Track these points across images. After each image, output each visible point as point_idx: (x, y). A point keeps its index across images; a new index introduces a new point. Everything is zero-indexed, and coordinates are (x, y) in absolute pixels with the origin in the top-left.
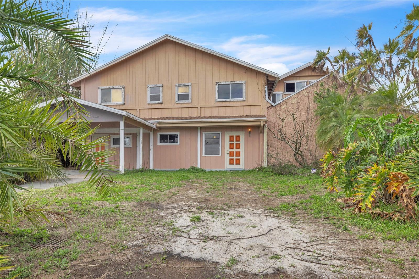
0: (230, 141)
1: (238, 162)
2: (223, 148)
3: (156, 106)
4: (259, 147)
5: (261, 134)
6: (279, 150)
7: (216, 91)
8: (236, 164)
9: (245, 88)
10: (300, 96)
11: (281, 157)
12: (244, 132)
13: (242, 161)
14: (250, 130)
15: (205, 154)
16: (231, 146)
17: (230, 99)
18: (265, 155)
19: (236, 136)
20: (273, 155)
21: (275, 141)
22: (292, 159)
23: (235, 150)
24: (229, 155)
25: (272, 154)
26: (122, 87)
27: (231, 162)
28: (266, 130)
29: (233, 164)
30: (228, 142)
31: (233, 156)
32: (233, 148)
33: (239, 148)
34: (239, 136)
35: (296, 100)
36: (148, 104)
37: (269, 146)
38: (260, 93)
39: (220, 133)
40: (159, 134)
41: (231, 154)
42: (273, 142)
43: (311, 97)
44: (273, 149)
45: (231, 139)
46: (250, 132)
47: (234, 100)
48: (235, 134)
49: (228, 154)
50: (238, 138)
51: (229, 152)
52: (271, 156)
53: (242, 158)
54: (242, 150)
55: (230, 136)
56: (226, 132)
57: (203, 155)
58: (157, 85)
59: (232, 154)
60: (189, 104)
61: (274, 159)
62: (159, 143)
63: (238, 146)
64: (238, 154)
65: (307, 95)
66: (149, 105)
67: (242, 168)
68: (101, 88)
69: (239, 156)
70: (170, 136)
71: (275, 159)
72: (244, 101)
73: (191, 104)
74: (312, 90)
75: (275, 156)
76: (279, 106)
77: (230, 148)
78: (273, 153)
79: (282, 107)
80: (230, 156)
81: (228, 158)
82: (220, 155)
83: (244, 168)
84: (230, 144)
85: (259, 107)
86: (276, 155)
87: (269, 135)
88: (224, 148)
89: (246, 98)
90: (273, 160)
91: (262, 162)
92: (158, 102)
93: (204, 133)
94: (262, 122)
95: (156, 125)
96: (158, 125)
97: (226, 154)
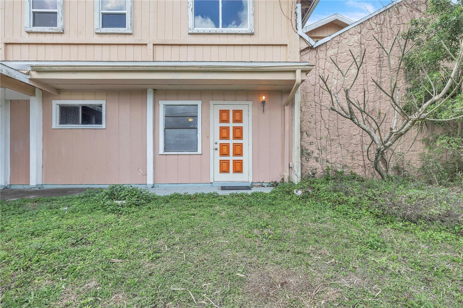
0: (222, 121)
1: (238, 168)
3: (48, 39)
4: (283, 135)
5: (287, 108)
6: (323, 141)
7: (190, 9)
8: (236, 171)
9: (253, 6)
10: (364, 30)
11: (329, 157)
12: (250, 103)
13: (247, 166)
14: (264, 98)
15: (165, 149)
16: (224, 134)
17: (220, 29)
18: (296, 153)
19: (235, 112)
20: (313, 152)
21: (315, 123)
22: (350, 161)
23: (231, 141)
24: (218, 152)
25: (309, 151)
27: (224, 169)
28: (298, 98)
29: (227, 171)
30: (215, 125)
31: (227, 154)
32: (227, 138)
33: (241, 138)
34: (240, 112)
35: (357, 38)
36: (29, 33)
37: (305, 133)
38: (285, 19)
39: (199, 103)
40: (55, 105)
41: (224, 151)
42: (312, 125)
43: (386, 34)
44: (311, 139)
45: (224, 116)
46: (264, 102)
47: (230, 30)
48: (231, 106)
49: (216, 149)
50: (238, 116)
51: (218, 146)
52: (308, 154)
53: (247, 158)
54: (247, 142)
55: (221, 112)
56: (212, 103)
57: (161, 151)
59: (225, 151)
60: (127, 36)
61: (315, 161)
62: (55, 123)
63: (238, 133)
64: (239, 150)
65: (379, 29)
66: (30, 35)
67: (247, 180)
69: (241, 154)
70: (85, 108)
71: (317, 161)
72: (252, 34)
73: (132, 36)
74: (388, 19)
75: (315, 155)
76: (323, 48)
77: (222, 138)
78: (312, 148)
79: (331, 52)
80: (222, 154)
81: (216, 158)
82: (199, 152)
83: (251, 181)
84: (221, 128)
85: (283, 49)
86: (317, 151)
87: (303, 110)
88: (208, 137)
89: (255, 28)
90: (313, 163)
91: (290, 168)
92: (53, 28)
93: (162, 104)
94: (298, 72)
95: (28, 74)
96: (35, 75)
97: (212, 150)
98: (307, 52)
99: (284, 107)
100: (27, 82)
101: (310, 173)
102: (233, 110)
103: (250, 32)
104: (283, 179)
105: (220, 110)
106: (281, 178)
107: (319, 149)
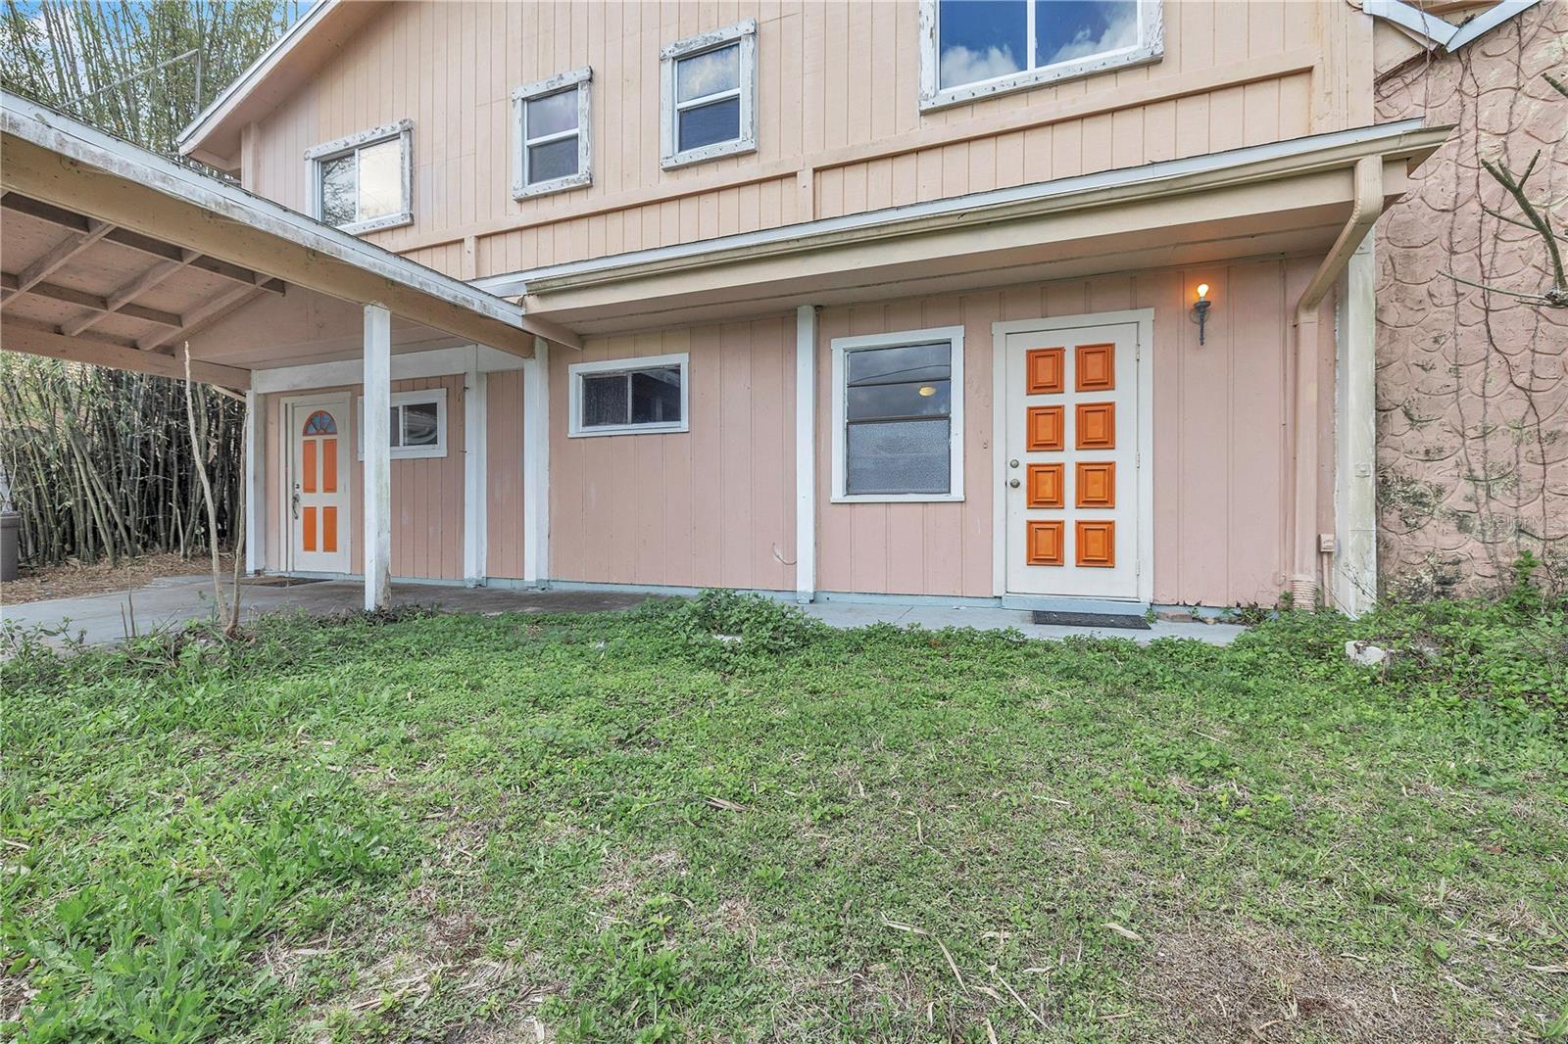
0: (1034, 388)
1: (1096, 549)
2: (981, 442)
3: (561, 208)
4: (1291, 428)
5: (1309, 321)
6: (1500, 444)
7: (925, 34)
8: (1085, 560)
11: (1530, 512)
12: (1146, 316)
13: (1133, 543)
14: (1203, 290)
15: (848, 485)
16: (1043, 430)
17: (1034, 73)
18: (1355, 496)
19: (1083, 352)
20: (1440, 491)
21: (1456, 370)
23: (1070, 457)
24: (1021, 495)
25: (1419, 488)
26: (399, 128)
27: (1043, 549)
28: (1364, 272)
29: (1056, 560)
30: (1012, 401)
31: (1057, 502)
32: (1056, 445)
33: (1107, 442)
34: (1106, 351)
36: (520, 201)
37: (1398, 416)
39: (955, 334)
40: (576, 372)
41: (1042, 488)
42: (1440, 377)
44: (1431, 436)
45: (1042, 373)
46: (1202, 308)
47: (1067, 68)
48: (1069, 332)
49: (1016, 485)
50: (1098, 367)
51: (1021, 475)
52: (1418, 500)
54: (1132, 455)
55: (1034, 356)
56: (999, 329)
57: (838, 493)
58: (561, 77)
59: (1047, 490)
60: (743, 162)
62: (575, 426)
63: (1098, 428)
64: (1099, 487)
66: (525, 206)
67: (1131, 594)
68: (314, 152)
69: (1107, 502)
70: (641, 379)
72: (1154, 62)
73: (754, 158)
75: (1454, 501)
76: (1505, 44)
77: (1034, 445)
78: (1429, 476)
79: (1545, 53)
80: (1035, 501)
81: (1014, 514)
82: (957, 493)
83: (1147, 597)
84: (1034, 414)
85: (1293, 88)
86: (1468, 488)
87: (1391, 318)
88: (987, 445)
89: (1165, 38)
90: (1438, 538)
91: (1320, 553)
92: (570, 177)
93: (839, 348)
94: (1369, 170)
95: (521, 304)
96: (535, 306)
97: (999, 490)
98: (1415, 74)
99: (1296, 316)
100: (519, 323)
101: (1428, 579)
102: (1078, 348)
103: (1146, 55)
104: (1288, 598)
105: (1029, 352)
106: (1278, 592)
107: (1472, 478)
